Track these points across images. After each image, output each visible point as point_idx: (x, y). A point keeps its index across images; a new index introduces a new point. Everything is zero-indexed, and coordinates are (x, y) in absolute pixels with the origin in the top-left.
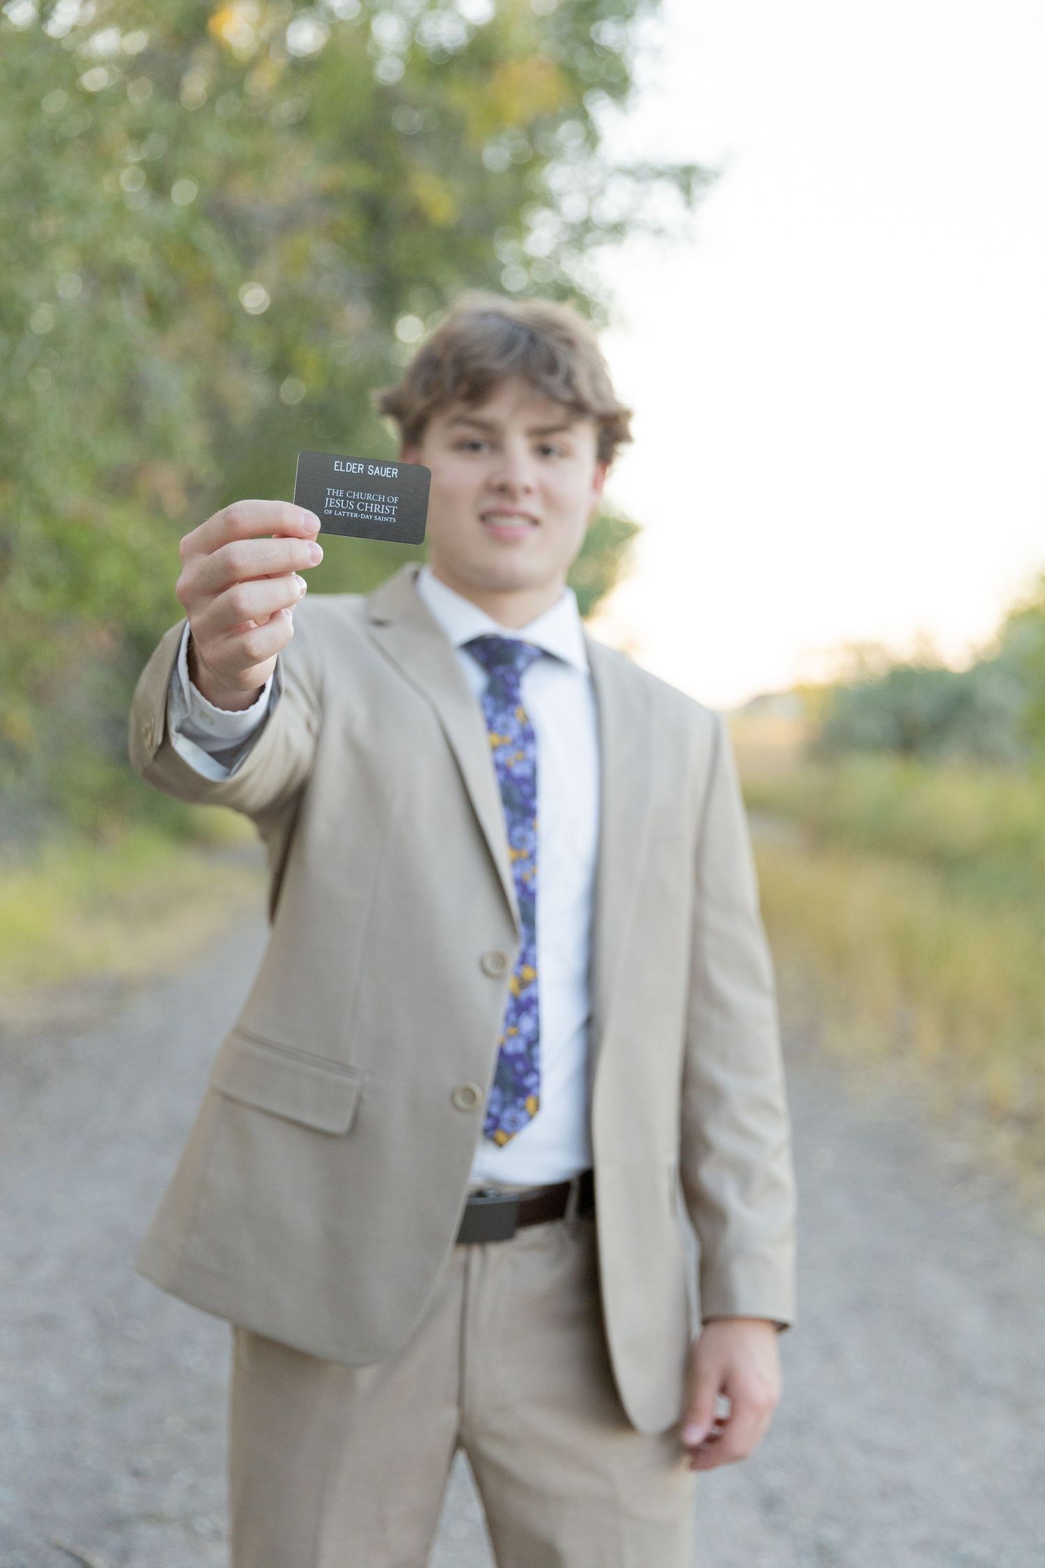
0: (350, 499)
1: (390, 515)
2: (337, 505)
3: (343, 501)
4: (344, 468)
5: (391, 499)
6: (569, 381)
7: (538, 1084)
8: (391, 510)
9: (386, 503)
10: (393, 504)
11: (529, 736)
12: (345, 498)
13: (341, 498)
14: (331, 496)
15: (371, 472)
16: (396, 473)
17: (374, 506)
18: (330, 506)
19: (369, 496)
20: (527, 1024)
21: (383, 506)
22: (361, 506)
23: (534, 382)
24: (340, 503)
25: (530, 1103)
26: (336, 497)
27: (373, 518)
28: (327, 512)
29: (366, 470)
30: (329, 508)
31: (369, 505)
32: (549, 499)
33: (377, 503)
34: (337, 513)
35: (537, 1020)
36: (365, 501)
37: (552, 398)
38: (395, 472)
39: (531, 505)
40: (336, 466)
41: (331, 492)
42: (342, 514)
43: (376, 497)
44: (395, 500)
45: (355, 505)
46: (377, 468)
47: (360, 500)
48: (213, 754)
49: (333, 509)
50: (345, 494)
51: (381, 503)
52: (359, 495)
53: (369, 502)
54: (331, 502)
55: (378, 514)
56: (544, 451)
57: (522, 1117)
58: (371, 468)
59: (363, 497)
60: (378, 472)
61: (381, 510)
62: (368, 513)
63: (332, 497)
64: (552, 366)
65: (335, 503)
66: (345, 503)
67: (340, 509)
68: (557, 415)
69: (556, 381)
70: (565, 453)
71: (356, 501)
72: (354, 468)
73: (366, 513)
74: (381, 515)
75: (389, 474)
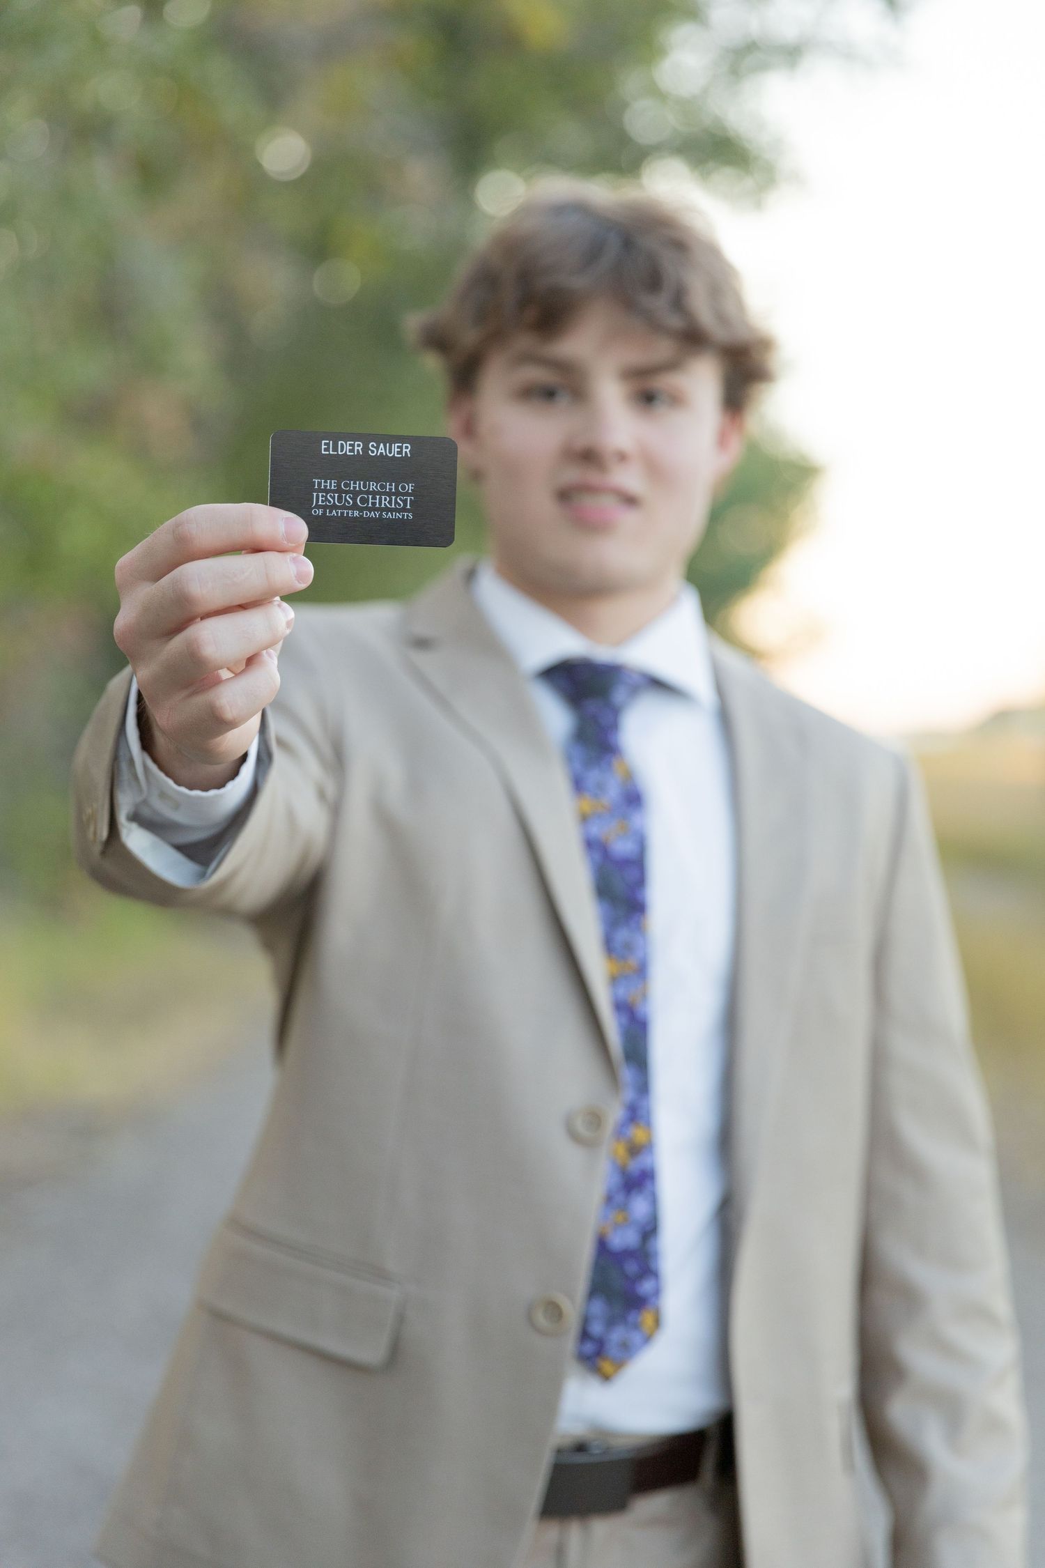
0: (347, 492)
1: (404, 510)
2: (330, 502)
3: (336, 495)
4: (335, 449)
5: (403, 488)
6: (679, 301)
7: (657, 1292)
8: (405, 502)
9: (397, 494)
10: (407, 494)
11: (633, 799)
12: (339, 491)
13: (334, 491)
14: (320, 490)
15: (373, 452)
16: (408, 451)
17: (380, 499)
18: (320, 503)
19: (373, 486)
20: (639, 1207)
21: (393, 497)
22: (364, 501)
23: (628, 304)
24: (334, 498)
25: (647, 1318)
26: (326, 491)
27: (381, 515)
28: (315, 512)
29: (366, 449)
30: (318, 506)
31: (374, 498)
32: (655, 469)
33: (385, 493)
34: (330, 512)
35: (654, 1201)
36: (368, 493)
37: (655, 326)
38: (407, 449)
39: (628, 478)
40: (323, 447)
41: (320, 484)
42: (337, 513)
43: (382, 487)
44: (410, 487)
45: (354, 499)
46: (382, 445)
47: (361, 492)
48: (180, 848)
49: (325, 507)
50: (339, 485)
51: (390, 494)
52: (359, 485)
53: (374, 493)
54: (320, 499)
55: (388, 510)
56: (647, 398)
57: (636, 1337)
58: (373, 446)
59: (365, 487)
60: (383, 451)
61: (390, 502)
62: (373, 509)
63: (322, 491)
64: (654, 281)
65: (327, 499)
66: (340, 499)
67: (334, 507)
68: (663, 349)
69: (659, 304)
70: (676, 400)
71: (355, 494)
72: (348, 448)
73: (370, 510)
74: (391, 510)
75: (398, 453)
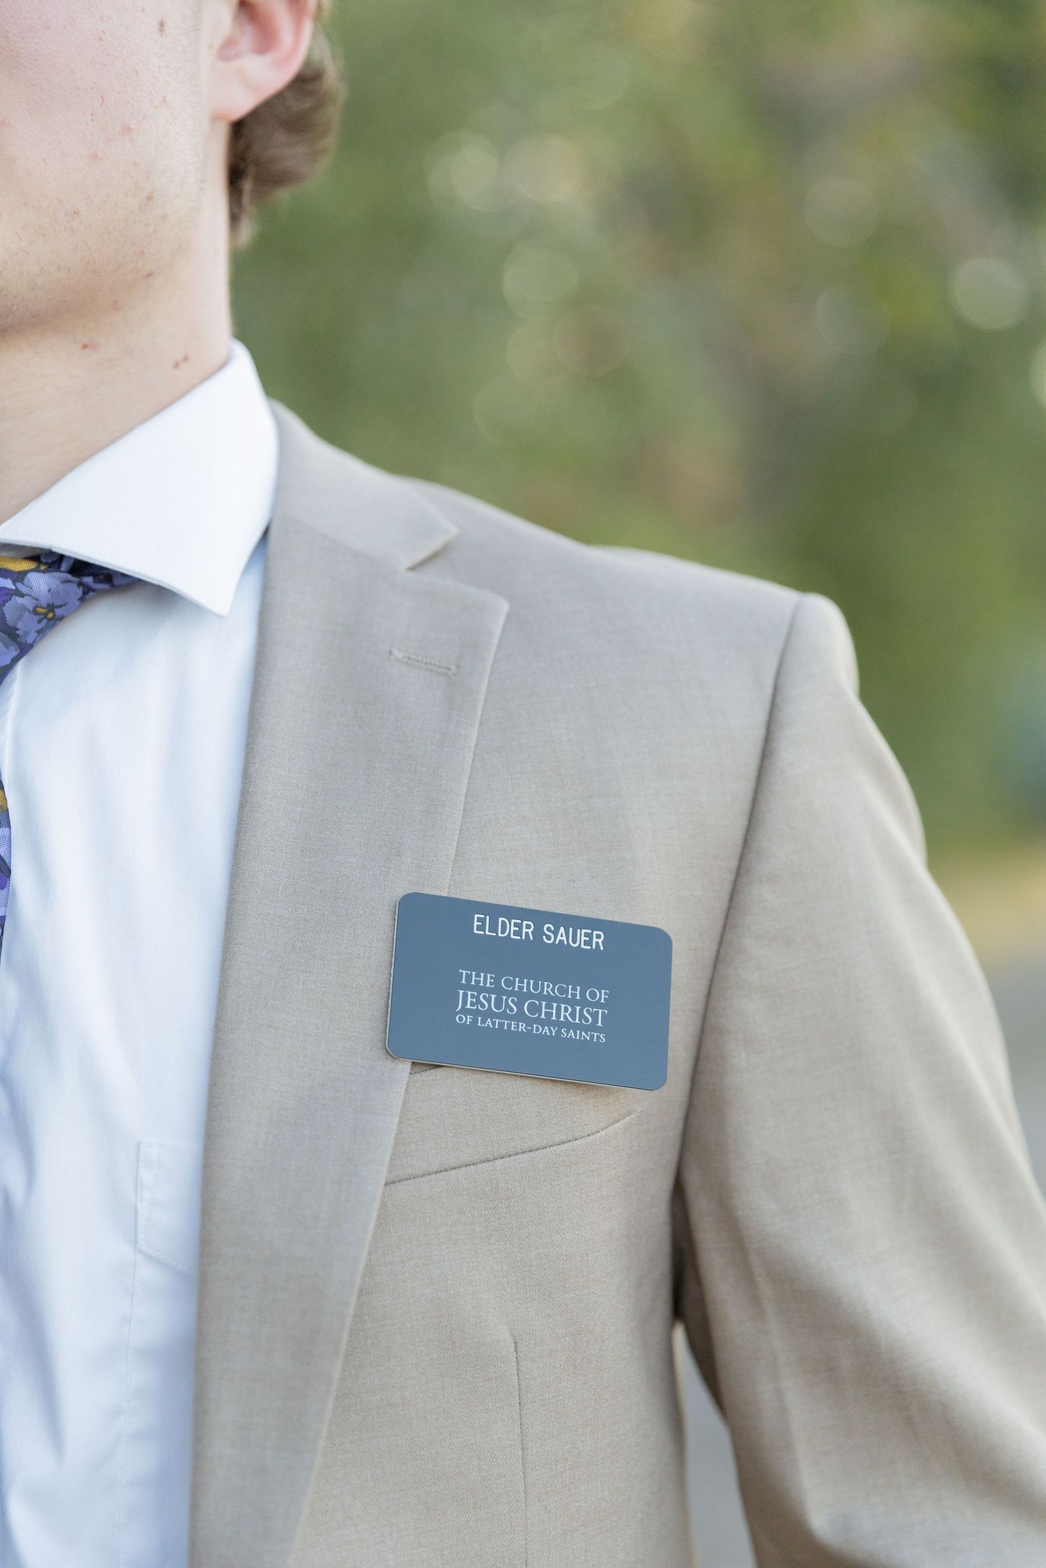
0: (509, 994)
1: (593, 1027)
2: (483, 1006)
3: (493, 996)
4: (493, 928)
5: (593, 995)
8: (595, 1016)
9: (584, 1003)
10: (598, 1005)
12: (497, 990)
13: (490, 991)
14: (468, 987)
15: (549, 938)
16: (600, 941)
17: (559, 1009)
18: (468, 1006)
19: (547, 988)
21: (578, 1008)
22: (534, 1009)
24: (489, 1001)
26: (480, 990)
27: (559, 1032)
28: (461, 1019)
29: (538, 932)
30: (465, 1011)
31: (549, 1006)
33: (566, 1001)
34: (484, 1021)
36: (540, 997)
38: (599, 939)
40: (476, 923)
41: (469, 977)
42: (494, 1023)
43: (562, 991)
44: (602, 996)
45: (520, 1005)
46: (562, 930)
47: (529, 995)
49: (475, 1013)
50: (497, 981)
51: (573, 1002)
52: (527, 985)
53: (550, 999)
54: (469, 1000)
55: (568, 1025)
58: (549, 929)
59: (536, 988)
60: (564, 938)
61: (573, 1015)
62: (548, 1022)
63: (472, 988)
65: (478, 1002)
66: (498, 1002)
67: (489, 1014)
71: (522, 997)
72: (513, 928)
73: (543, 1023)
74: (575, 1027)
75: (586, 943)
